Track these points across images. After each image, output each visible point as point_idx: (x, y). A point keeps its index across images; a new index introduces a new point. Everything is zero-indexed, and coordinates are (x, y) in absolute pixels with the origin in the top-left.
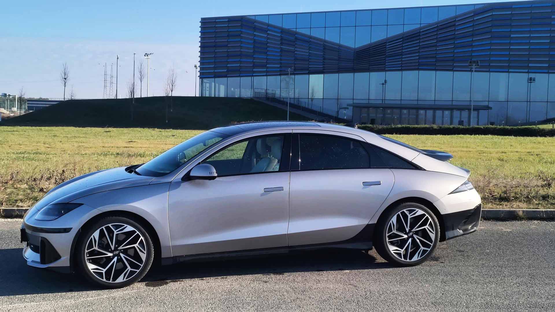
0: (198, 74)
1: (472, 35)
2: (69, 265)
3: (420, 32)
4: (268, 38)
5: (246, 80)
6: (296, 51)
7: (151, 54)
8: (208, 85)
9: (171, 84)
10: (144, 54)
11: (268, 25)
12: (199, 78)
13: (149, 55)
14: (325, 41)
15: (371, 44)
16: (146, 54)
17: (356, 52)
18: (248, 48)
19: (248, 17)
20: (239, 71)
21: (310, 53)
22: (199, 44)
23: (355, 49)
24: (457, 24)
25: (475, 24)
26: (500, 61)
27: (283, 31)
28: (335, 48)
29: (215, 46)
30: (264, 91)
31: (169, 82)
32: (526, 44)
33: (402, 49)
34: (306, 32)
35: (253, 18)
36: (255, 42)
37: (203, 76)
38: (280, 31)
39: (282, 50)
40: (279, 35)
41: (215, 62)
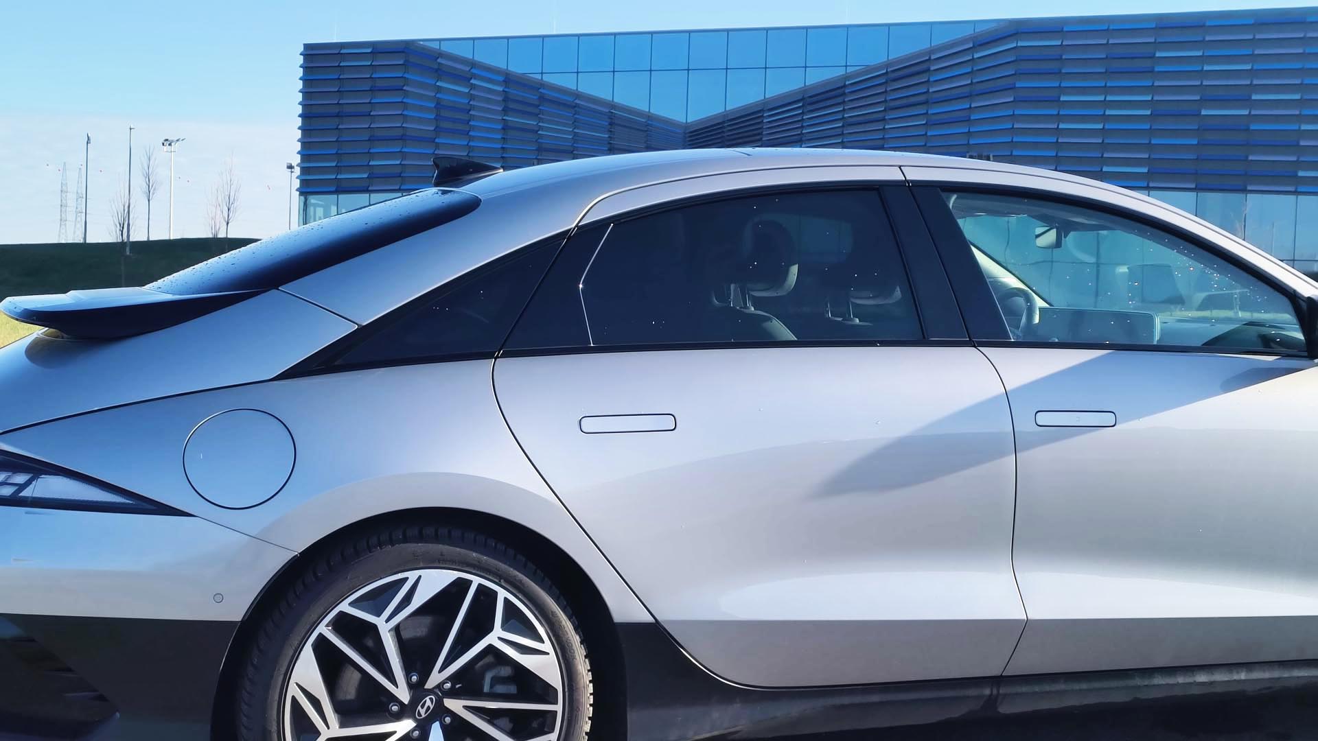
0: (297, 184)
1: (969, 96)
3: (845, 86)
4: (472, 97)
6: (541, 128)
7: (178, 140)
8: (319, 211)
9: (224, 204)
10: (162, 141)
11: (473, 64)
12: (298, 193)
13: (173, 144)
14: (613, 106)
15: (725, 115)
16: (167, 140)
17: (691, 132)
18: (420, 120)
19: (421, 43)
20: (400, 176)
21: (576, 134)
22: (299, 110)
23: (687, 126)
24: (932, 68)
25: (975, 69)
26: (1035, 159)
27: (509, 79)
28: (636, 122)
29: (338, 115)
31: (220, 199)
32: (1095, 118)
33: (802, 127)
34: (567, 82)
35: (435, 46)
36: (439, 105)
37: (308, 189)
38: (501, 78)
39: (506, 127)
40: (500, 89)
41: (338, 155)
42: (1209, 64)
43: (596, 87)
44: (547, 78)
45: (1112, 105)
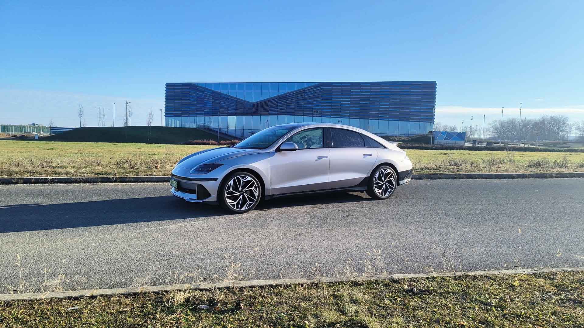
1: (313, 98)
2: (216, 200)
3: (287, 95)
4: (205, 96)
5: (192, 118)
6: (221, 103)
8: (170, 120)
11: (205, 89)
14: (237, 98)
15: (261, 101)
18: (194, 101)
19: (194, 83)
20: (188, 113)
21: (228, 105)
22: (165, 98)
23: (252, 103)
24: (305, 92)
25: (315, 92)
26: (327, 112)
27: (213, 92)
28: (242, 102)
29: (174, 99)
30: (203, 124)
31: (149, 118)
32: (339, 104)
33: (277, 104)
35: (197, 84)
36: (198, 97)
37: (167, 115)
39: (213, 103)
40: (212, 94)
41: (174, 108)
42: (362, 93)
44: (222, 92)
45: (343, 101)
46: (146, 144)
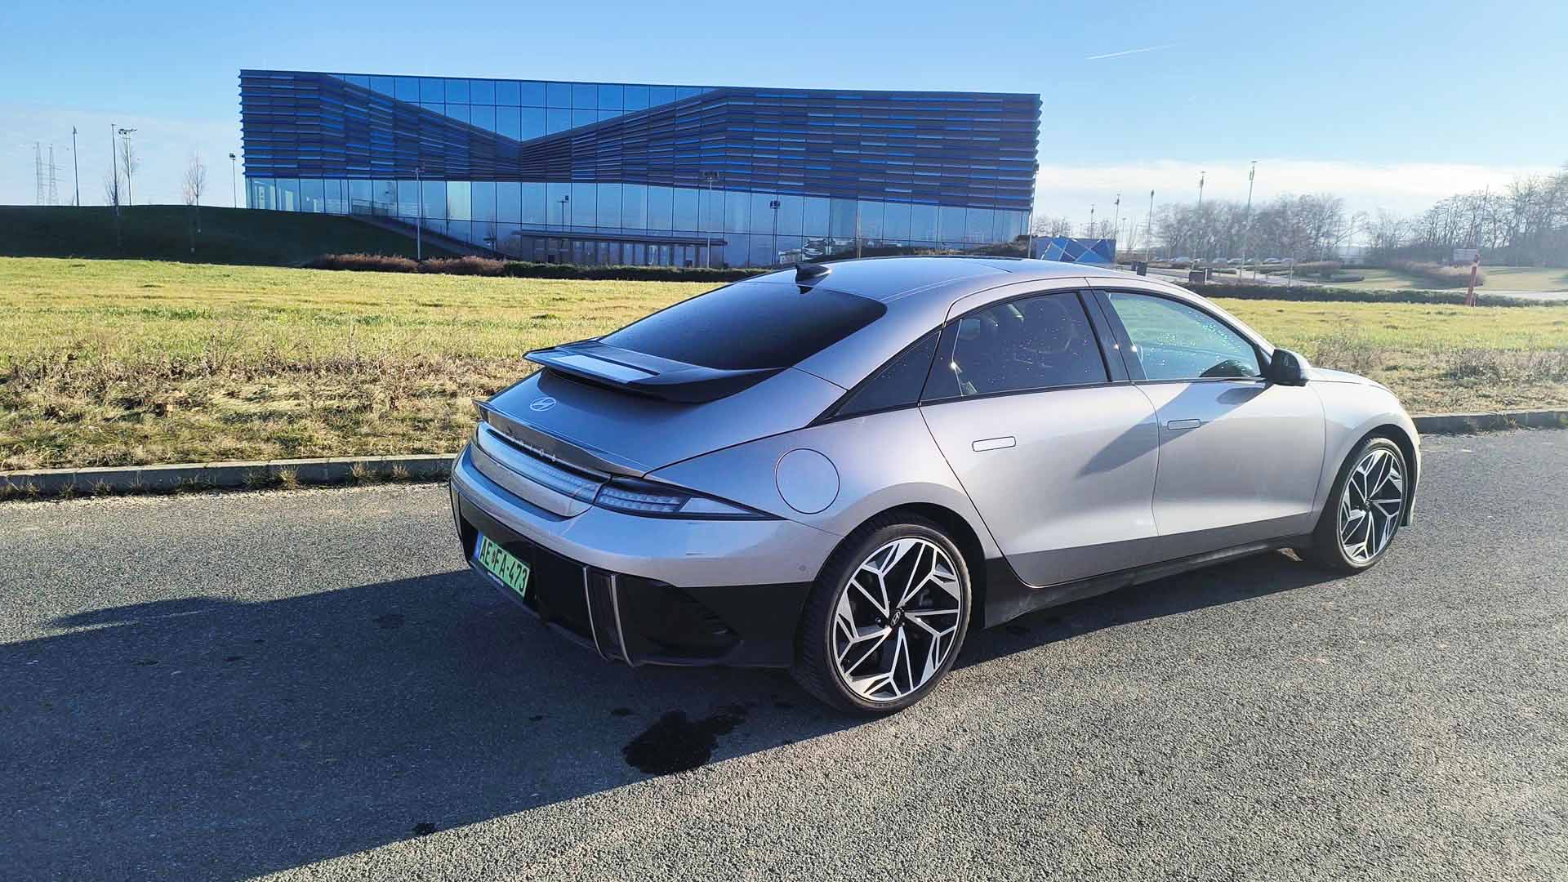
1: (700, 134)
3: (622, 124)
4: (371, 116)
6: (423, 140)
7: (131, 130)
8: (262, 190)
9: (193, 184)
11: (370, 93)
12: (244, 176)
13: (127, 133)
14: (470, 127)
15: (547, 137)
16: (122, 130)
17: (524, 148)
18: (333, 130)
19: (331, 75)
20: (321, 168)
21: (446, 146)
22: (239, 116)
23: (521, 144)
25: (703, 117)
26: (741, 176)
27: (396, 105)
28: (488, 140)
29: (271, 121)
30: (367, 205)
32: (774, 152)
33: (596, 149)
34: (439, 110)
35: (342, 78)
36: (347, 120)
37: (250, 173)
38: (391, 105)
39: (396, 139)
40: (391, 111)
41: (274, 152)
42: (838, 122)
43: (482, 121)
44: (424, 106)
45: (783, 144)
46: (183, 264)
